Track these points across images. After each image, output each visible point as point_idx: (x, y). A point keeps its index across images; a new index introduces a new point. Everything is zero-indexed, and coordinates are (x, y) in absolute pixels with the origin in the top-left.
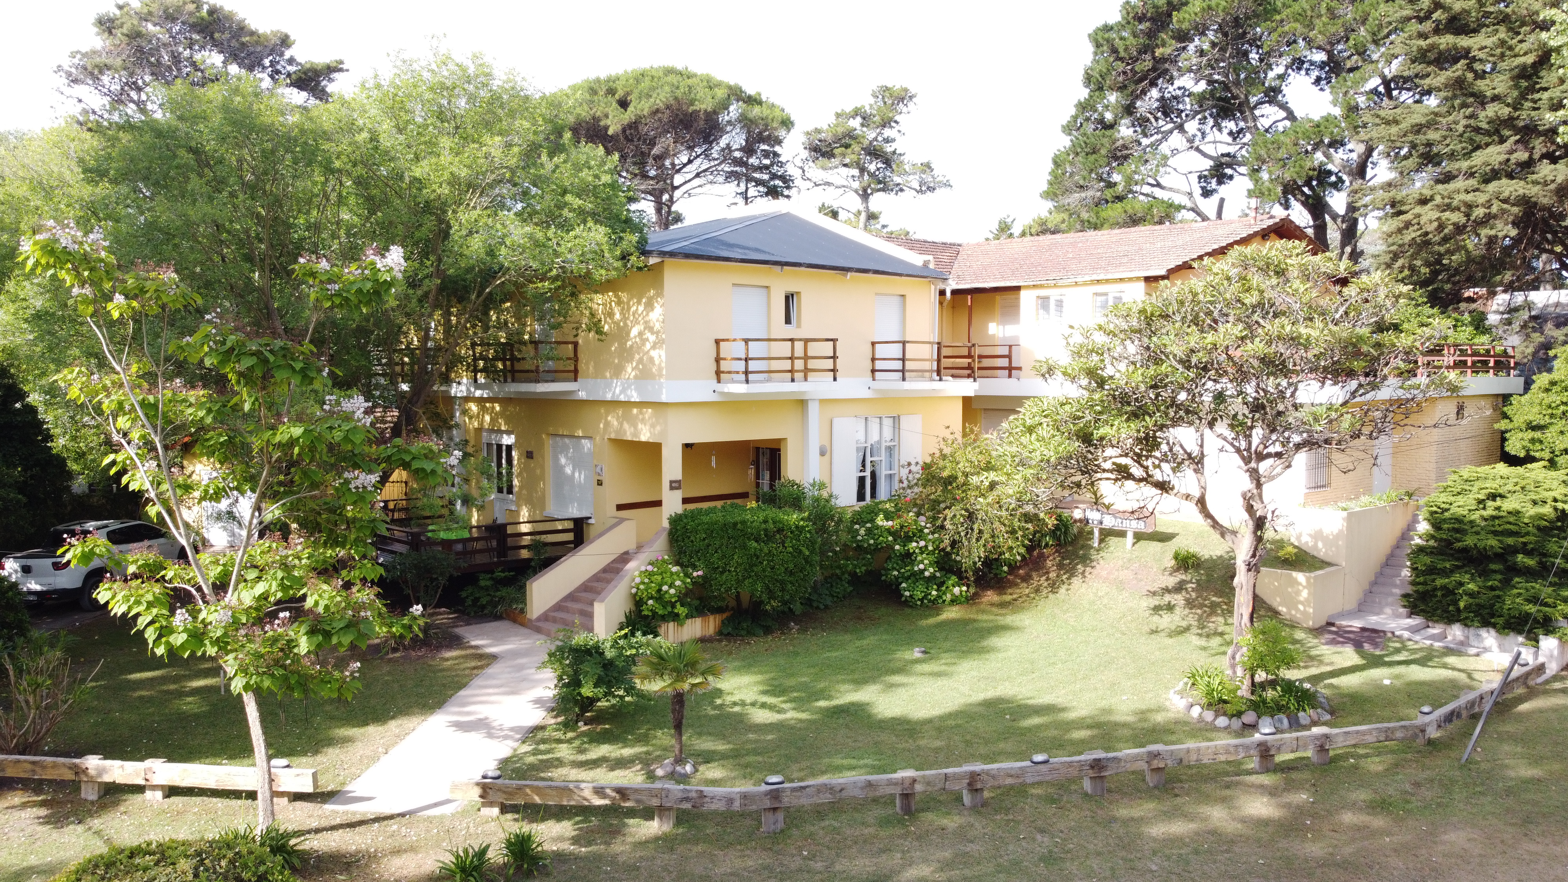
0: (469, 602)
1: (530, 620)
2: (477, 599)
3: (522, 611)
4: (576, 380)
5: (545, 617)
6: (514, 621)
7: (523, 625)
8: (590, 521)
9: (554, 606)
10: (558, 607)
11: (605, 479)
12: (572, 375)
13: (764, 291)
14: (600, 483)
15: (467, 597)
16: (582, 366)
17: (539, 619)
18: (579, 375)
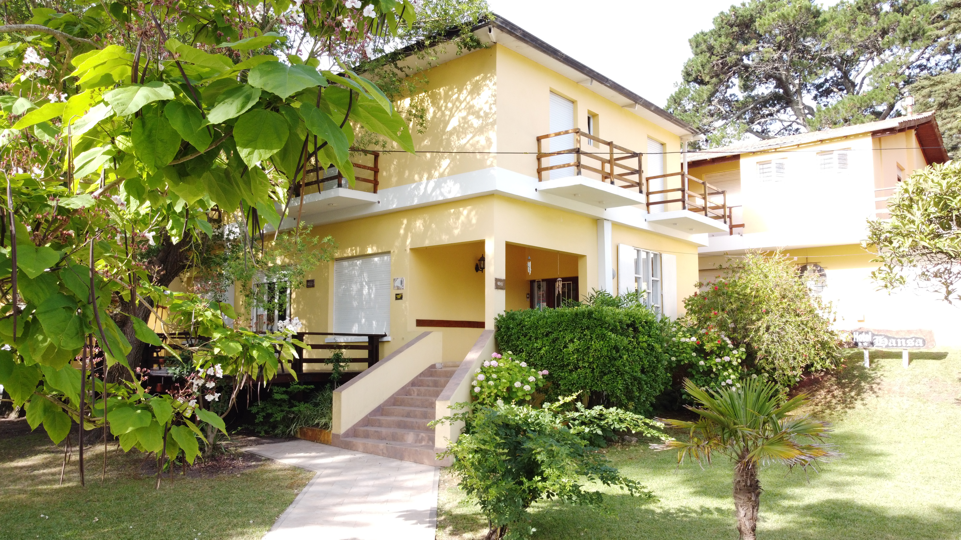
0: (260, 418)
1: (337, 436)
2: (269, 416)
3: (326, 426)
4: (375, 191)
5: (354, 432)
6: (315, 439)
7: (326, 443)
8: (385, 339)
9: (363, 420)
10: (367, 421)
11: (406, 292)
12: (371, 185)
13: (570, 105)
14: (399, 297)
15: (258, 413)
16: (383, 174)
17: (347, 434)
18: (379, 187)
